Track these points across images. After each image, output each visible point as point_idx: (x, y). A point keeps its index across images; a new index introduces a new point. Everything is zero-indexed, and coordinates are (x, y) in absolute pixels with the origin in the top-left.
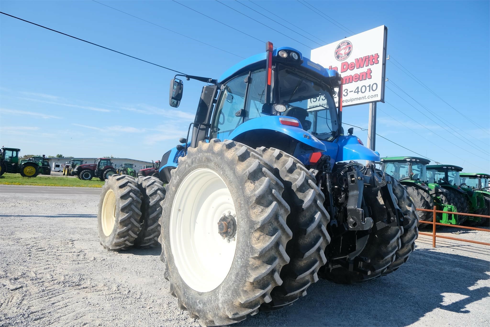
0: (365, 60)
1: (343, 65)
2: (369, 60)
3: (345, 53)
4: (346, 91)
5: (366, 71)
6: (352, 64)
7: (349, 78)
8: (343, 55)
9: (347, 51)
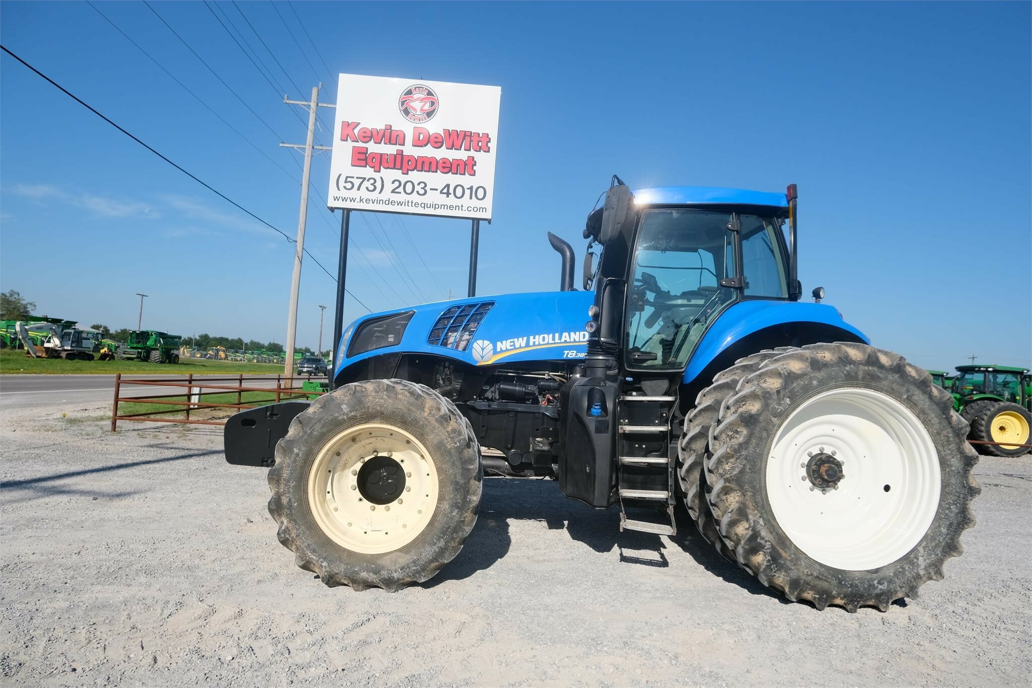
0: (464, 138)
1: (417, 132)
2: (471, 141)
3: (422, 110)
4: (422, 185)
5: (465, 159)
6: (437, 136)
7: (430, 163)
8: (418, 113)
9: (427, 107)
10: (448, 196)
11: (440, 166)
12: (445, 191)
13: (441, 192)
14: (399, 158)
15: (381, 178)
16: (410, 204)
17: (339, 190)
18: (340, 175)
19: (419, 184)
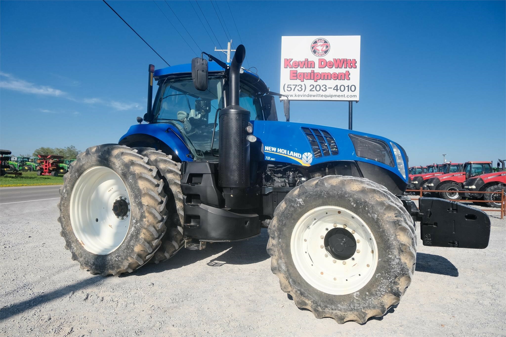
0: (343, 62)
1: (321, 61)
2: (347, 63)
3: (322, 50)
5: (344, 72)
6: (330, 62)
7: (328, 75)
8: (320, 52)
9: (324, 48)
10: (337, 91)
11: (332, 76)
12: (336, 88)
13: (334, 89)
14: (312, 74)
15: (305, 84)
16: (319, 96)
17: (285, 91)
18: (285, 84)
19: (323, 86)
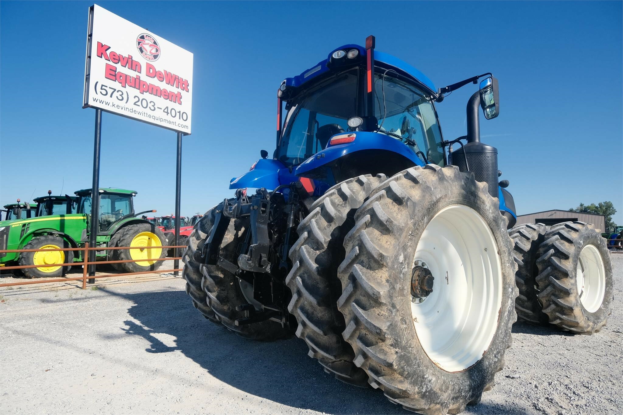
0: (175, 80)
1: (149, 67)
2: (179, 82)
4: (152, 104)
5: (176, 93)
6: (160, 73)
7: (157, 90)
8: (149, 53)
9: (154, 51)
10: (167, 114)
11: (162, 94)
12: (166, 111)
14: (137, 81)
15: (127, 92)
16: (145, 115)
17: (97, 93)
18: (97, 82)
19: (150, 102)
